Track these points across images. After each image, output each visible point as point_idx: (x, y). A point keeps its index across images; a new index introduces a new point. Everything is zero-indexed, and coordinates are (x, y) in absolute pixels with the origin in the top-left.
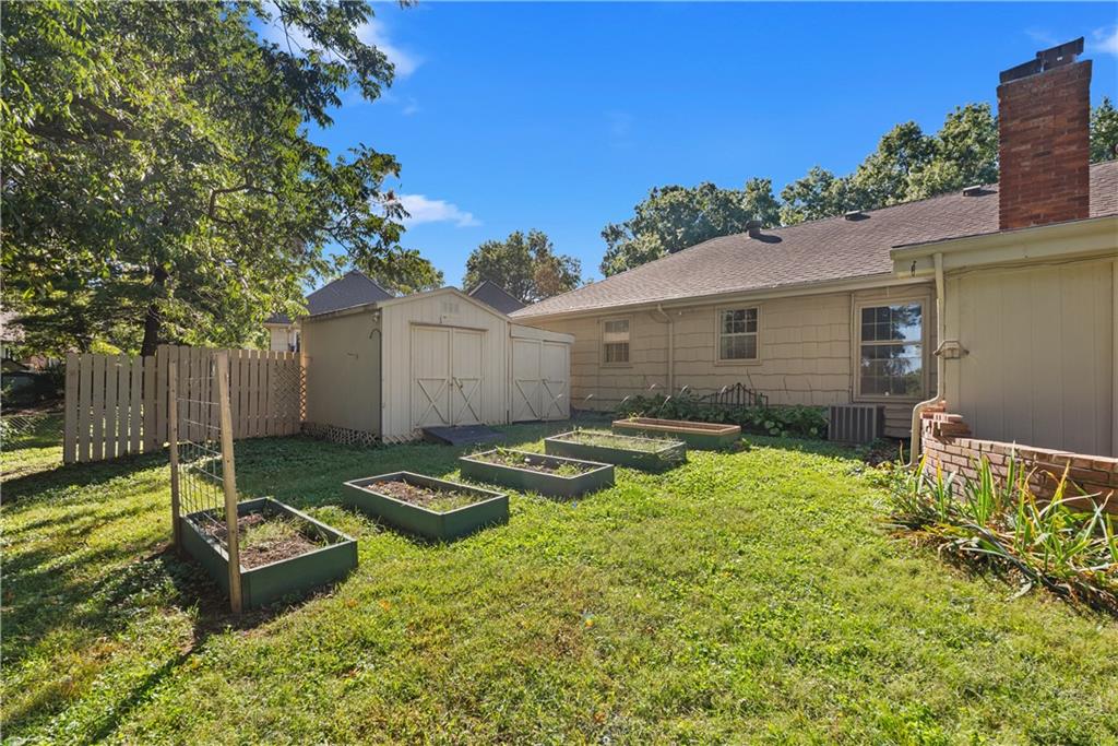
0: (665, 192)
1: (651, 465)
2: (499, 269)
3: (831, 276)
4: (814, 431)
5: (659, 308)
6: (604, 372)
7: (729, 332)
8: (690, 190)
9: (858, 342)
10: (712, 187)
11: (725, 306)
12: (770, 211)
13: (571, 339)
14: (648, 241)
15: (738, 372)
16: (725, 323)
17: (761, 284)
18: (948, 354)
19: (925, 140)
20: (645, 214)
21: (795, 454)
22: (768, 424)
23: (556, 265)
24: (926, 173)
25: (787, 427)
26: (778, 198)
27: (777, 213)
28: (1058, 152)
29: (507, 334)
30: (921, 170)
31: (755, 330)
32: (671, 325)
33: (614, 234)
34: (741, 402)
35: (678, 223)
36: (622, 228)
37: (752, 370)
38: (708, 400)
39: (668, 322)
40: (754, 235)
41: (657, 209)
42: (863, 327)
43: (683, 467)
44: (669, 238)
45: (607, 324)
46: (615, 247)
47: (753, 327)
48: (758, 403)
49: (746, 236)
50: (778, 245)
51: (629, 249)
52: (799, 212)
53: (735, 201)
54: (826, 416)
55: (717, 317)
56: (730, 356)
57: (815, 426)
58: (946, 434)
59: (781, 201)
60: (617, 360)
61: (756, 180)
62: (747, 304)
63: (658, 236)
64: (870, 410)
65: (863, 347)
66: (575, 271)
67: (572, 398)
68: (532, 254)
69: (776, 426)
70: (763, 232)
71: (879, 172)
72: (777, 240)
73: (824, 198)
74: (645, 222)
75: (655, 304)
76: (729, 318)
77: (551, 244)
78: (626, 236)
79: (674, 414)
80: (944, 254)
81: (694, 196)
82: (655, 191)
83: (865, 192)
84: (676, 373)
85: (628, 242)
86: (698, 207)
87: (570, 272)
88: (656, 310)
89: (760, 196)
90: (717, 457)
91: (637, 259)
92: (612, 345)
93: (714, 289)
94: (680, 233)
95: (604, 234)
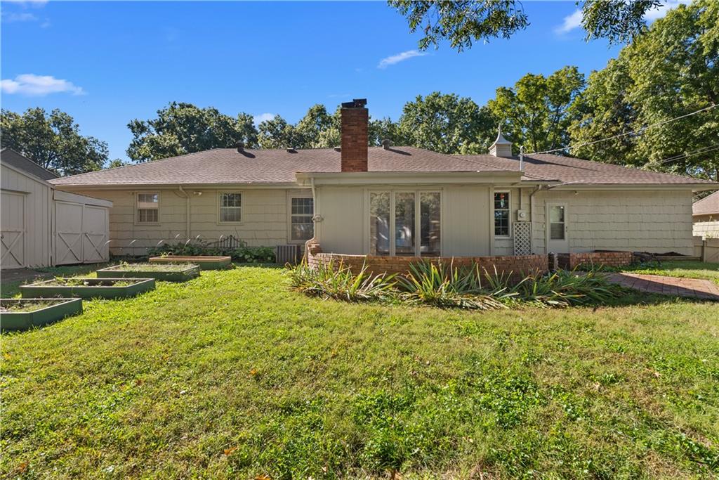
0: (182, 106)
1: (178, 278)
2: (15, 137)
3: (277, 181)
4: (269, 258)
5: (181, 188)
6: (136, 228)
7: (225, 205)
8: (200, 109)
9: (290, 215)
10: (216, 112)
11: (223, 191)
12: (252, 135)
13: (110, 204)
14: (169, 139)
15: (230, 229)
16: (223, 200)
17: (243, 181)
18: (317, 220)
19: (328, 115)
20: (166, 118)
21: (259, 269)
22: (246, 257)
23: (81, 143)
24: (328, 132)
25: (256, 257)
26: (257, 129)
27: (256, 137)
28: (359, 141)
29: (50, 197)
30: (325, 130)
31: (240, 206)
32: (188, 200)
33: (138, 128)
34: (232, 246)
35: (191, 130)
36: (146, 124)
37: (238, 228)
38: (213, 245)
39: (187, 198)
40: (241, 151)
41: (175, 117)
42: (292, 207)
43: (198, 278)
44: (185, 139)
45: (139, 195)
46: (140, 138)
47: (239, 204)
48: (242, 246)
49: (236, 150)
50: (253, 159)
51: (152, 142)
52: (268, 139)
53: (231, 124)
54: (275, 251)
55: (218, 196)
56: (226, 219)
57: (269, 256)
58: (314, 252)
59: (259, 131)
60: (148, 221)
61: (245, 114)
62: (236, 191)
63: (176, 137)
64: (294, 247)
65: (292, 217)
66: (103, 151)
67: (110, 247)
68: (56, 130)
69: (251, 257)
70: (246, 150)
71: (308, 127)
72: (252, 156)
73: (281, 134)
74: (165, 125)
75: (178, 185)
76: (225, 198)
77: (78, 126)
78: (149, 131)
79: (192, 253)
80: (314, 179)
81: (203, 115)
82: (174, 104)
83: (301, 135)
84: (192, 229)
85: (152, 137)
86: (206, 122)
87: (96, 151)
88: (178, 189)
89: (247, 124)
90: (217, 273)
91: (160, 151)
92: (144, 210)
93: (216, 180)
94: (193, 137)
95: (130, 126)
